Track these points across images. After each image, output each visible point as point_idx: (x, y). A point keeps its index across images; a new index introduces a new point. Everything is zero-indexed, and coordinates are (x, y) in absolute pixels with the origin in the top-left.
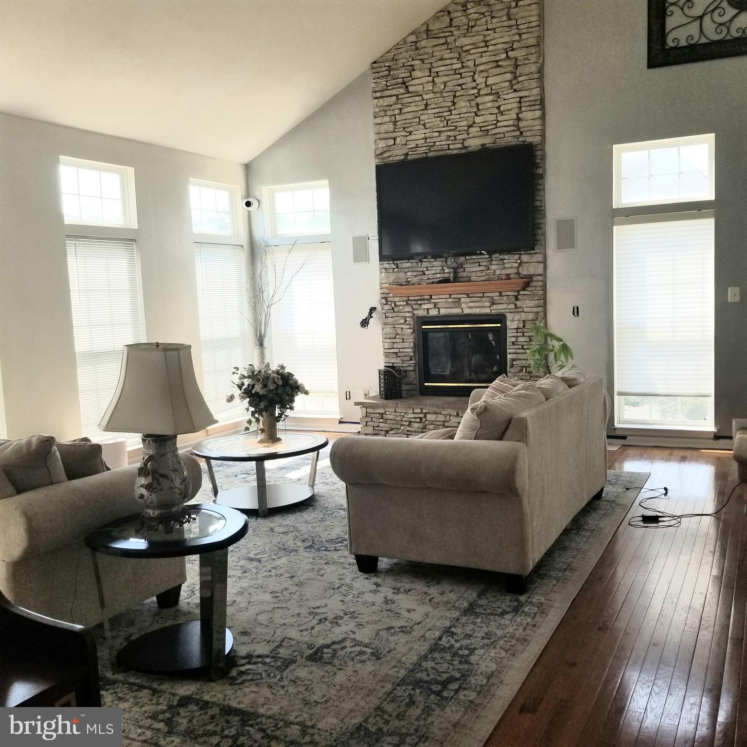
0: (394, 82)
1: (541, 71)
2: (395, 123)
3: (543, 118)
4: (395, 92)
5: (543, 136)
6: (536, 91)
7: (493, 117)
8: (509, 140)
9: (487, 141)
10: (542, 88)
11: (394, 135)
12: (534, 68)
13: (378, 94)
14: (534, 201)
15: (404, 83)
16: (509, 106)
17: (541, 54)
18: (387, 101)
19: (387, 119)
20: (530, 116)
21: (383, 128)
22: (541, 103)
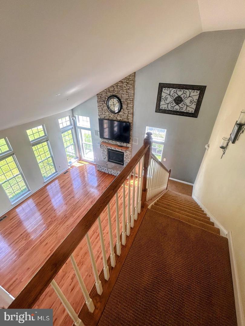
0: (102, 100)
1: (133, 107)
2: (102, 109)
3: (133, 117)
4: (102, 103)
5: (133, 121)
6: (132, 111)
7: (123, 114)
8: (126, 120)
9: (121, 119)
10: (133, 110)
11: (102, 112)
12: (131, 106)
13: (98, 102)
14: (130, 134)
15: (104, 101)
16: (126, 113)
17: (133, 103)
18: (100, 104)
19: (100, 108)
20: (130, 116)
21: (100, 110)
22: (133, 114)
